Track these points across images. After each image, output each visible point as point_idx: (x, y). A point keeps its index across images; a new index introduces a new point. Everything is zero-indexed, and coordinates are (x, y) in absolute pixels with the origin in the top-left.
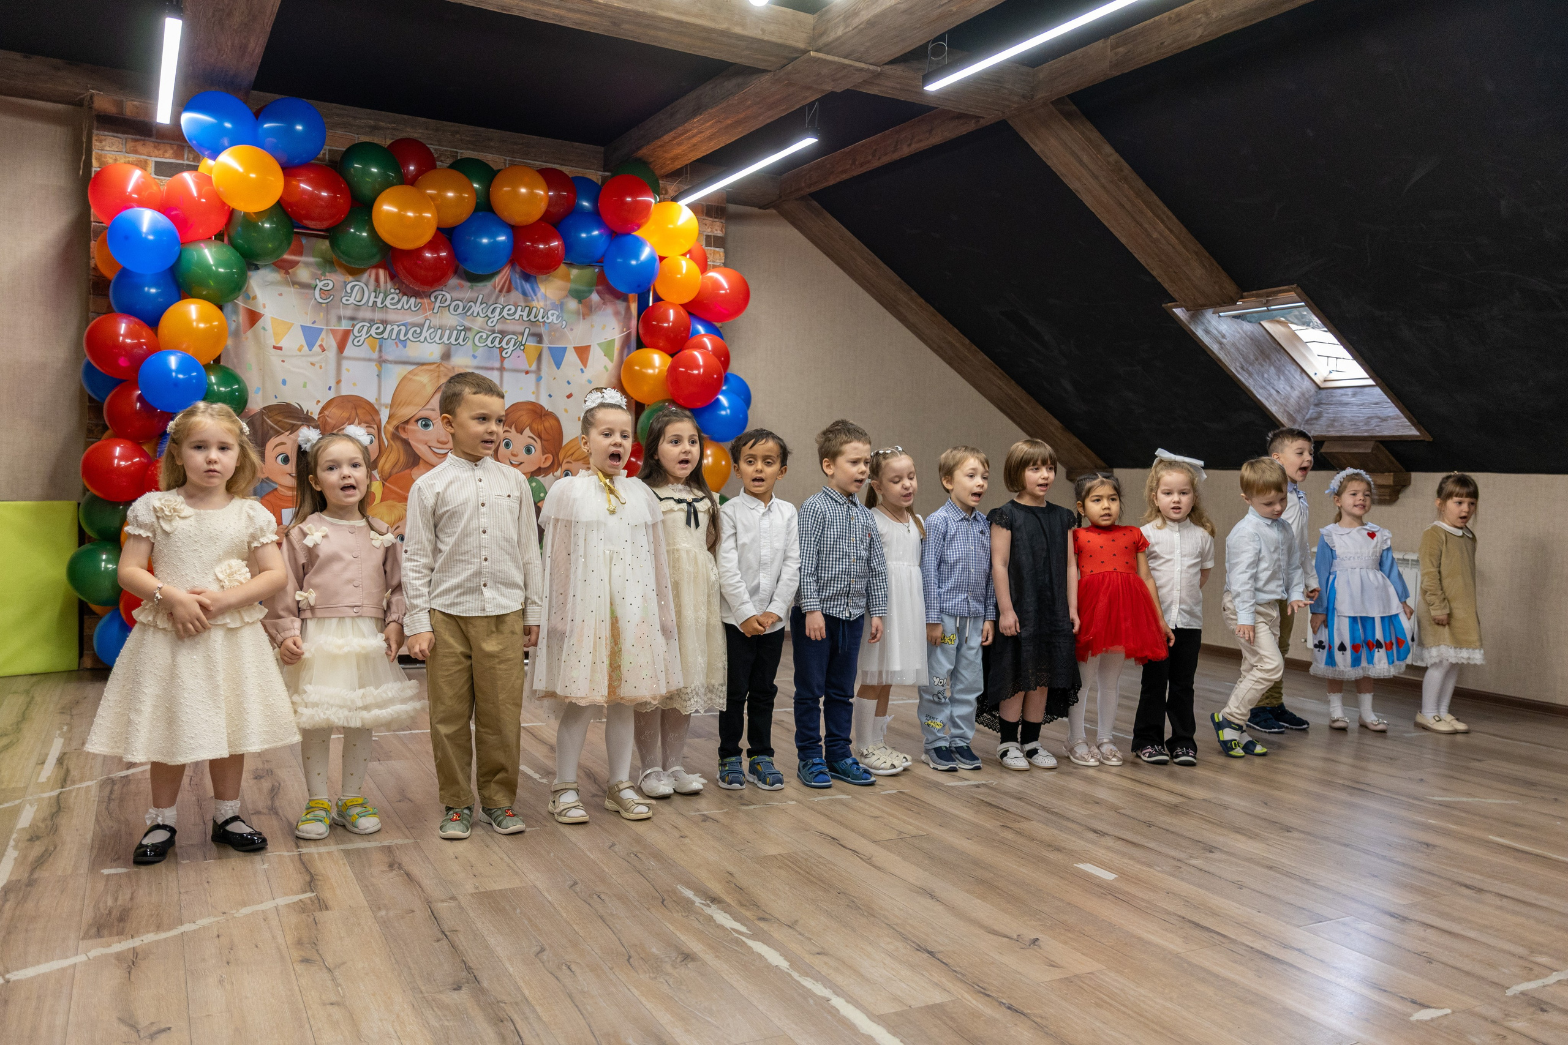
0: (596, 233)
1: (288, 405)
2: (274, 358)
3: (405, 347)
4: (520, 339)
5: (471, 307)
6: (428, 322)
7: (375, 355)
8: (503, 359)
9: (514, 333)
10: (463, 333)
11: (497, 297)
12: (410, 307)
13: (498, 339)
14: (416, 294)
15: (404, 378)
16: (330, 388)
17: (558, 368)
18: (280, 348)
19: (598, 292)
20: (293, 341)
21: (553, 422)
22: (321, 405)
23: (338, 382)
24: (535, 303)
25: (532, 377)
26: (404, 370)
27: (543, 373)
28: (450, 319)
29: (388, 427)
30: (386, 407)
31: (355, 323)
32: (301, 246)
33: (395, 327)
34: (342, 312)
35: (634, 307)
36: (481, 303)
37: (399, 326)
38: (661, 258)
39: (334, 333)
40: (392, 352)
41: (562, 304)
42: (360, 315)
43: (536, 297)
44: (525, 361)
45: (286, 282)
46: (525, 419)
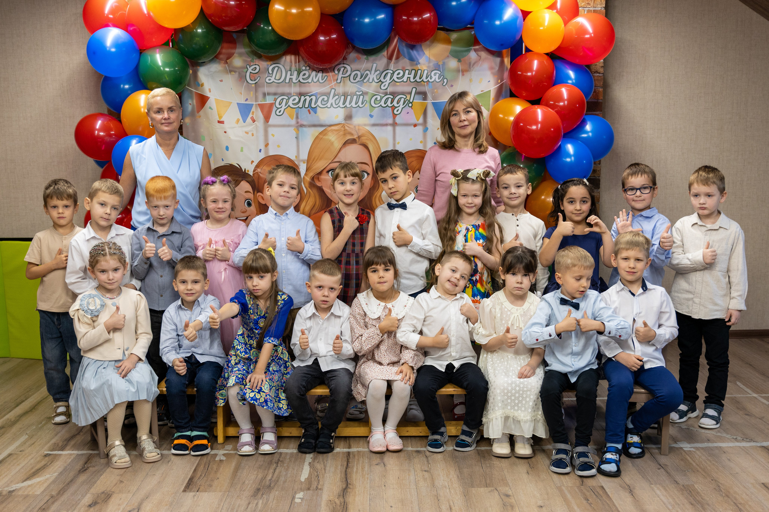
1: (231, 166)
2: (219, 129)
3: (316, 113)
4: (408, 98)
5: (367, 75)
6: (333, 91)
7: (293, 122)
8: (395, 116)
9: (403, 93)
10: (362, 97)
11: (388, 64)
12: (318, 80)
13: (390, 100)
14: (323, 71)
15: (317, 137)
16: (260, 151)
18: (222, 122)
19: (475, 50)
20: (232, 115)
22: (255, 164)
23: (267, 145)
24: (419, 67)
25: (420, 129)
27: (430, 125)
28: (351, 87)
29: (306, 177)
30: (304, 163)
31: (276, 97)
33: (307, 97)
34: (266, 90)
35: (507, 61)
36: (376, 71)
37: (310, 96)
38: (525, 14)
39: (261, 106)
40: (306, 118)
41: (444, 64)
42: (280, 90)
43: (421, 61)
44: (414, 116)
45: (226, 71)
46: (415, 164)
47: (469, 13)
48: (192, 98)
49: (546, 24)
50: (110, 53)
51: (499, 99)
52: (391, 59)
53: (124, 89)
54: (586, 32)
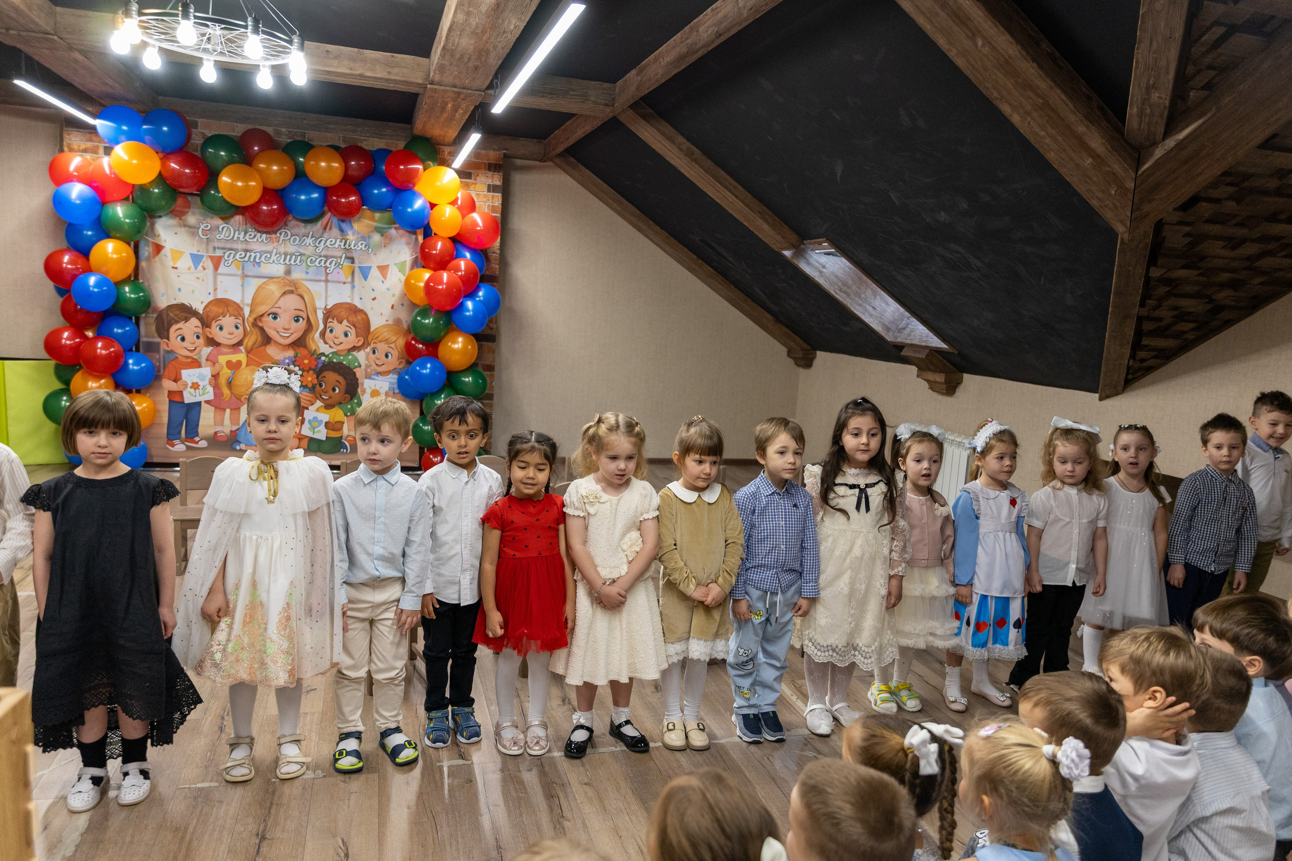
0: (384, 190)
1: (183, 305)
2: (172, 274)
3: (259, 266)
4: (339, 261)
5: (304, 239)
6: (275, 250)
7: (240, 272)
8: (327, 274)
9: (334, 257)
10: (299, 257)
11: (323, 233)
12: (263, 240)
14: (266, 233)
15: (260, 286)
17: (366, 280)
18: (176, 268)
19: (396, 228)
20: (185, 263)
21: (363, 316)
22: (204, 304)
23: (215, 290)
24: (348, 237)
25: (348, 286)
26: (259, 282)
27: (356, 283)
28: (291, 248)
29: (249, 318)
31: (225, 251)
32: (189, 202)
33: (253, 253)
34: (216, 244)
35: (421, 239)
36: (312, 237)
37: (255, 253)
38: (433, 206)
39: (211, 258)
40: (251, 270)
41: (369, 237)
42: (228, 246)
43: (350, 233)
44: (343, 275)
45: (180, 226)
46: (344, 314)
47: (389, 198)
48: (148, 245)
49: (448, 215)
50: (74, 204)
51: (412, 268)
52: (325, 229)
53: (87, 235)
54: (478, 225)
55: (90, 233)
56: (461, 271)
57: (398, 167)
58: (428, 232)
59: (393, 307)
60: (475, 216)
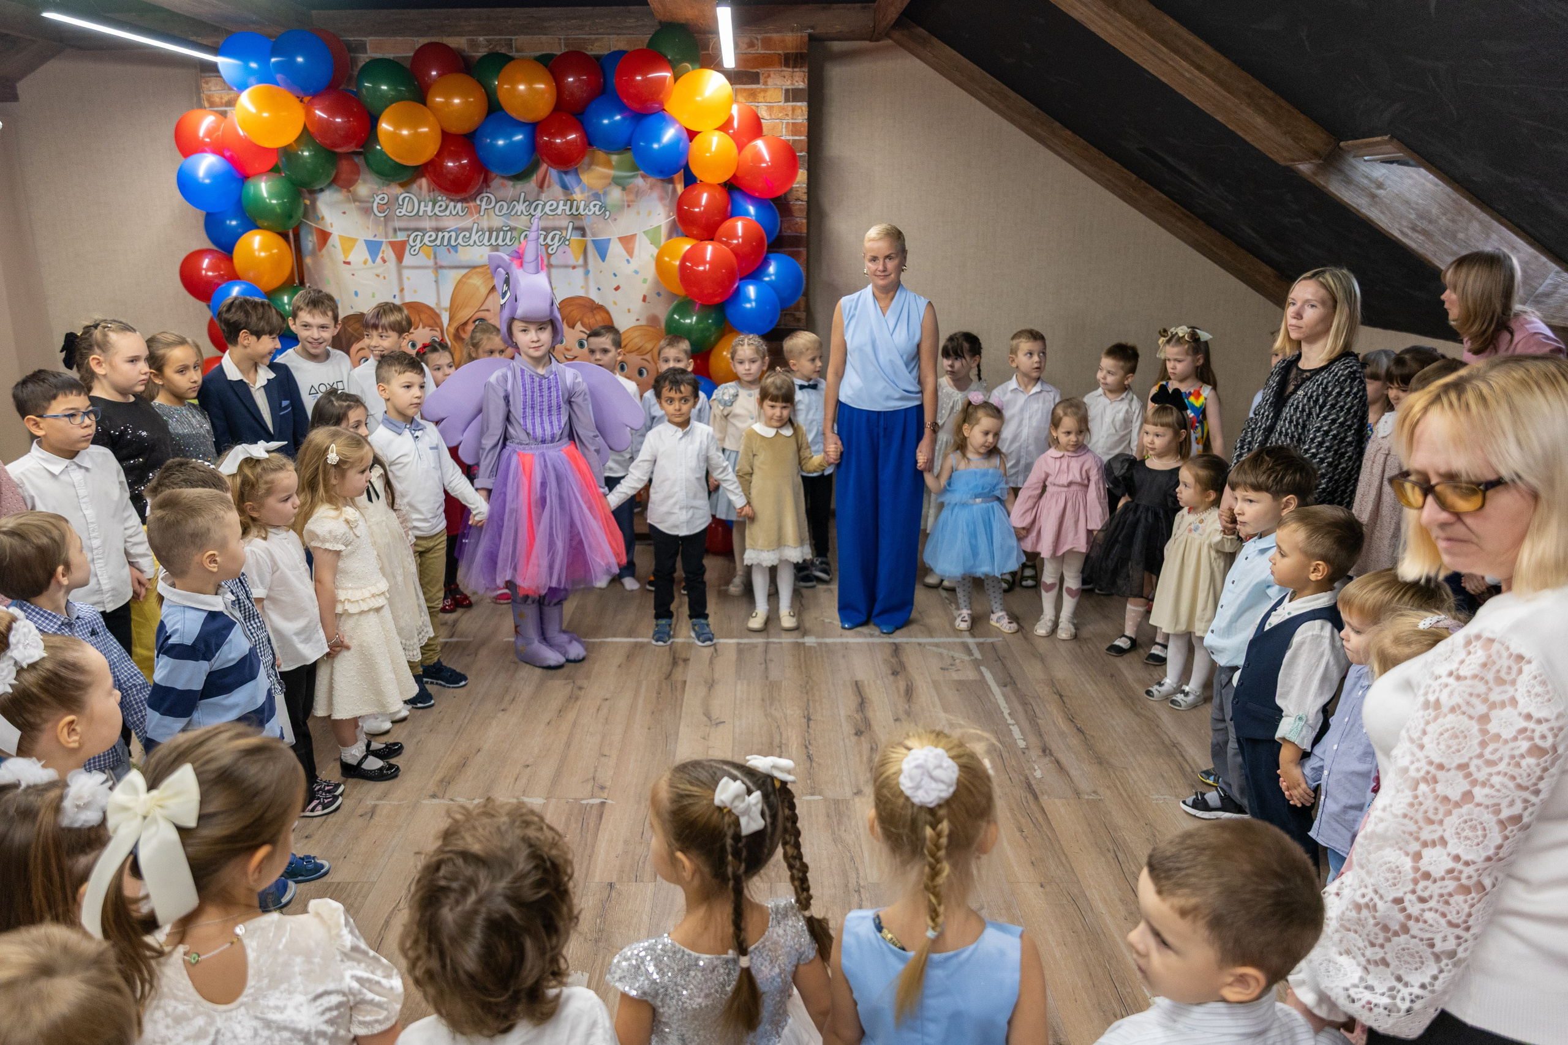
0: (618, 117)
2: (345, 272)
3: (456, 251)
7: (431, 263)
8: (549, 255)
11: (538, 195)
14: (463, 200)
15: (460, 281)
17: (603, 260)
18: (349, 263)
19: (643, 177)
20: (359, 255)
21: (604, 315)
23: (402, 290)
24: (575, 196)
25: (580, 271)
26: (458, 274)
27: (591, 266)
29: (449, 328)
30: (446, 311)
32: (356, 165)
34: (397, 224)
35: (680, 188)
38: (692, 134)
39: (392, 244)
40: (445, 258)
41: (605, 194)
42: (413, 224)
43: (577, 190)
44: (572, 256)
45: (348, 200)
46: (576, 314)
48: (310, 234)
49: (713, 149)
50: (204, 184)
51: (670, 236)
52: (541, 186)
53: (230, 226)
54: (763, 160)
55: (234, 223)
56: (737, 238)
57: (633, 80)
58: (690, 180)
59: (644, 299)
60: (760, 144)
